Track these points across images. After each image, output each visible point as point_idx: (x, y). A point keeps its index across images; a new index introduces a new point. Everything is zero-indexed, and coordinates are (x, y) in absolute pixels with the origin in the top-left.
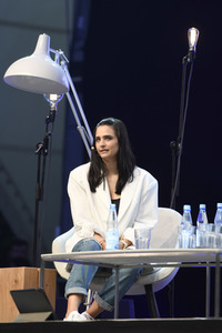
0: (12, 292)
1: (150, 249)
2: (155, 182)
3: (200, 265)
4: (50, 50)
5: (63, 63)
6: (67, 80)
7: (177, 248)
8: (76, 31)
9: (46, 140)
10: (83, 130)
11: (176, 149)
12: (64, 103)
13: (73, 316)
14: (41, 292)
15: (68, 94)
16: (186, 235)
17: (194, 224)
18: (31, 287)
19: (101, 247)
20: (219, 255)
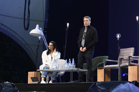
3: (69, 71)
4: (39, 28)
5: (41, 30)
6: (42, 34)
7: (64, 68)
8: (45, 22)
9: (38, 46)
10: (46, 44)
11: (65, 47)
12: (42, 38)
14: (37, 78)
16: (66, 66)
17: (68, 63)
20: (72, 69)
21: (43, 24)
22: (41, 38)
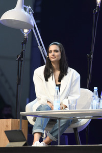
0: (5, 131)
1: (77, 110)
2: (79, 75)
4: (24, 6)
5: (31, 13)
6: (33, 22)
7: (90, 109)
9: (22, 54)
11: (90, 58)
13: (36, 144)
14: (21, 131)
15: (33, 29)
16: (95, 102)
17: (99, 97)
18: (15, 129)
19: (51, 109)
22: (28, 35)
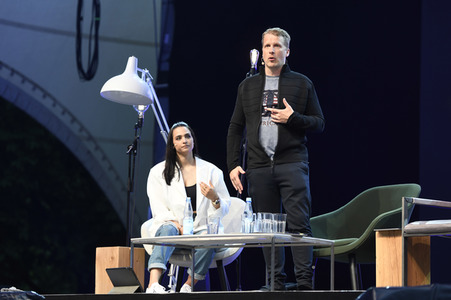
0: (107, 270)
1: (219, 234)
3: (259, 246)
4: (137, 69)
5: (148, 79)
6: (152, 94)
7: (241, 233)
9: (135, 143)
12: (148, 112)
14: (131, 270)
15: (153, 105)
16: (248, 221)
20: (274, 238)
21: (153, 53)
22: (146, 113)
